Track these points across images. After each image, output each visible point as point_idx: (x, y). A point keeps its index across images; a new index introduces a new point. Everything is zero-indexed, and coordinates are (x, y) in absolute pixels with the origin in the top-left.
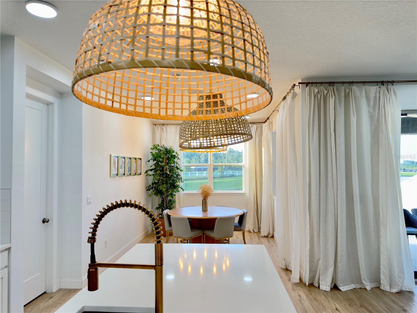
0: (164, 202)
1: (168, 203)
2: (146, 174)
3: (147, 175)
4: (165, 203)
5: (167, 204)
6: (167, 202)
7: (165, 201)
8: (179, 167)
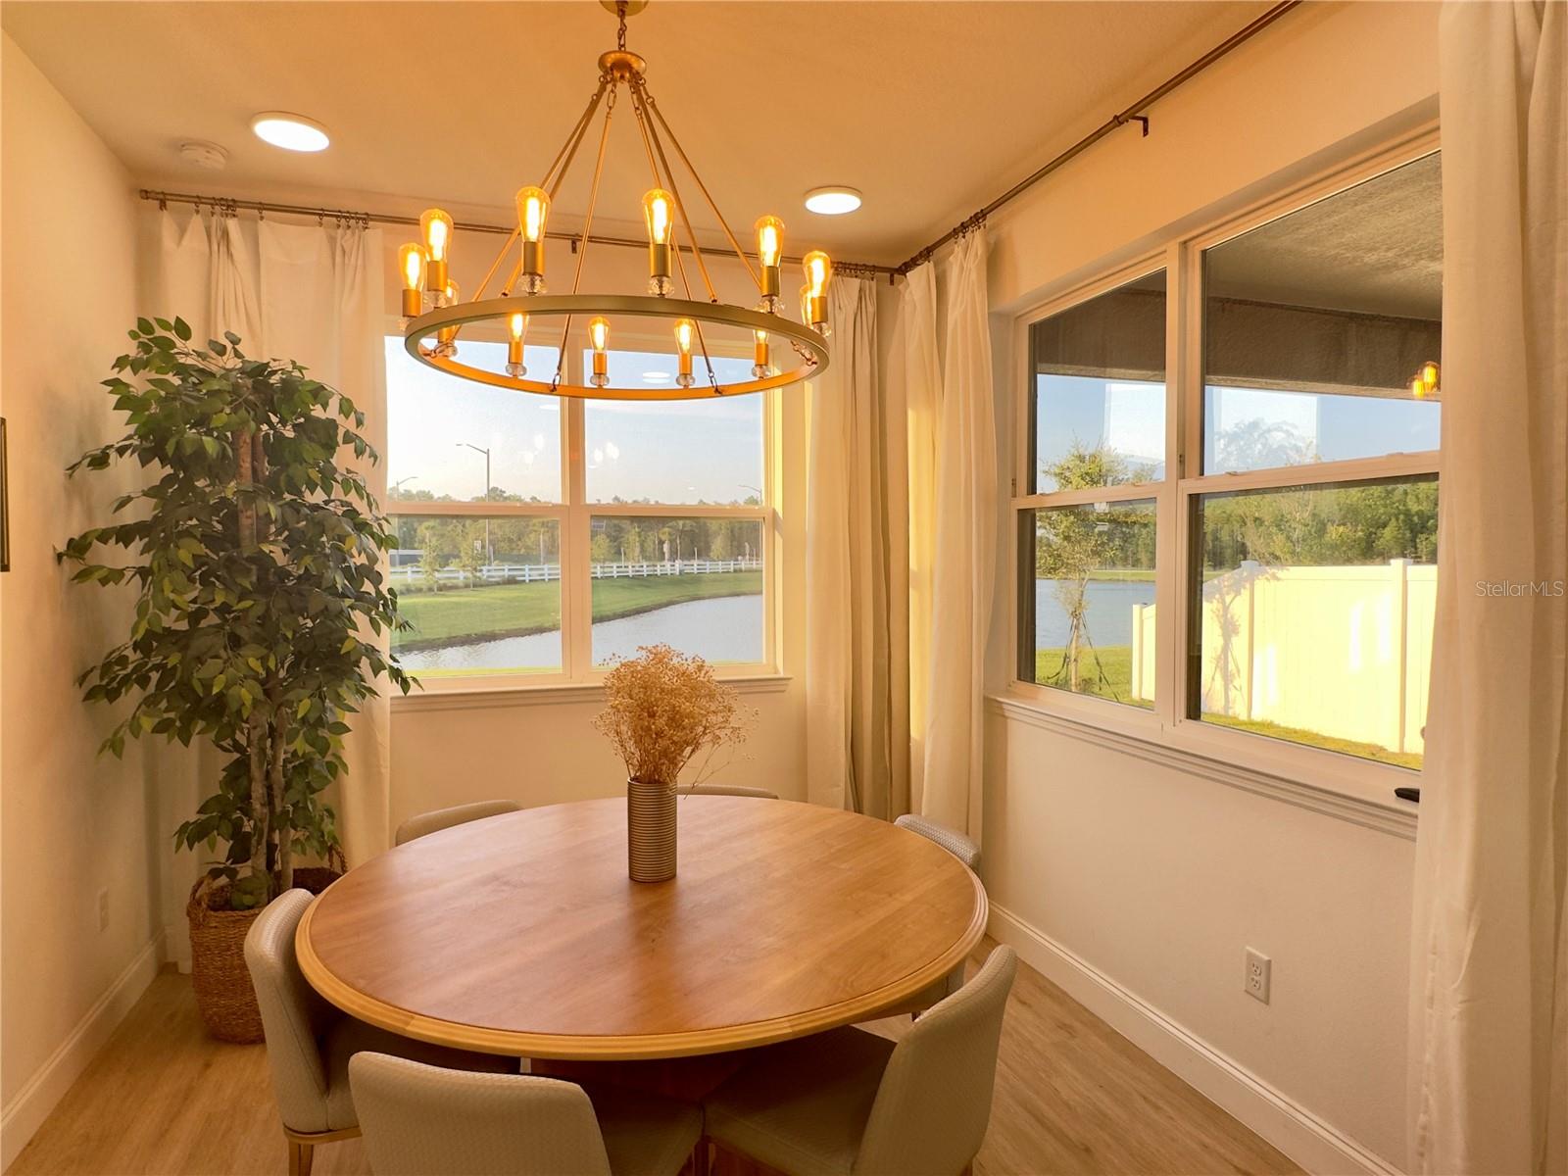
0: (250, 780)
1: (288, 787)
2: (70, 567)
3: (83, 575)
4: (258, 791)
5: (277, 792)
6: (278, 778)
7: (257, 773)
8: (365, 514)
